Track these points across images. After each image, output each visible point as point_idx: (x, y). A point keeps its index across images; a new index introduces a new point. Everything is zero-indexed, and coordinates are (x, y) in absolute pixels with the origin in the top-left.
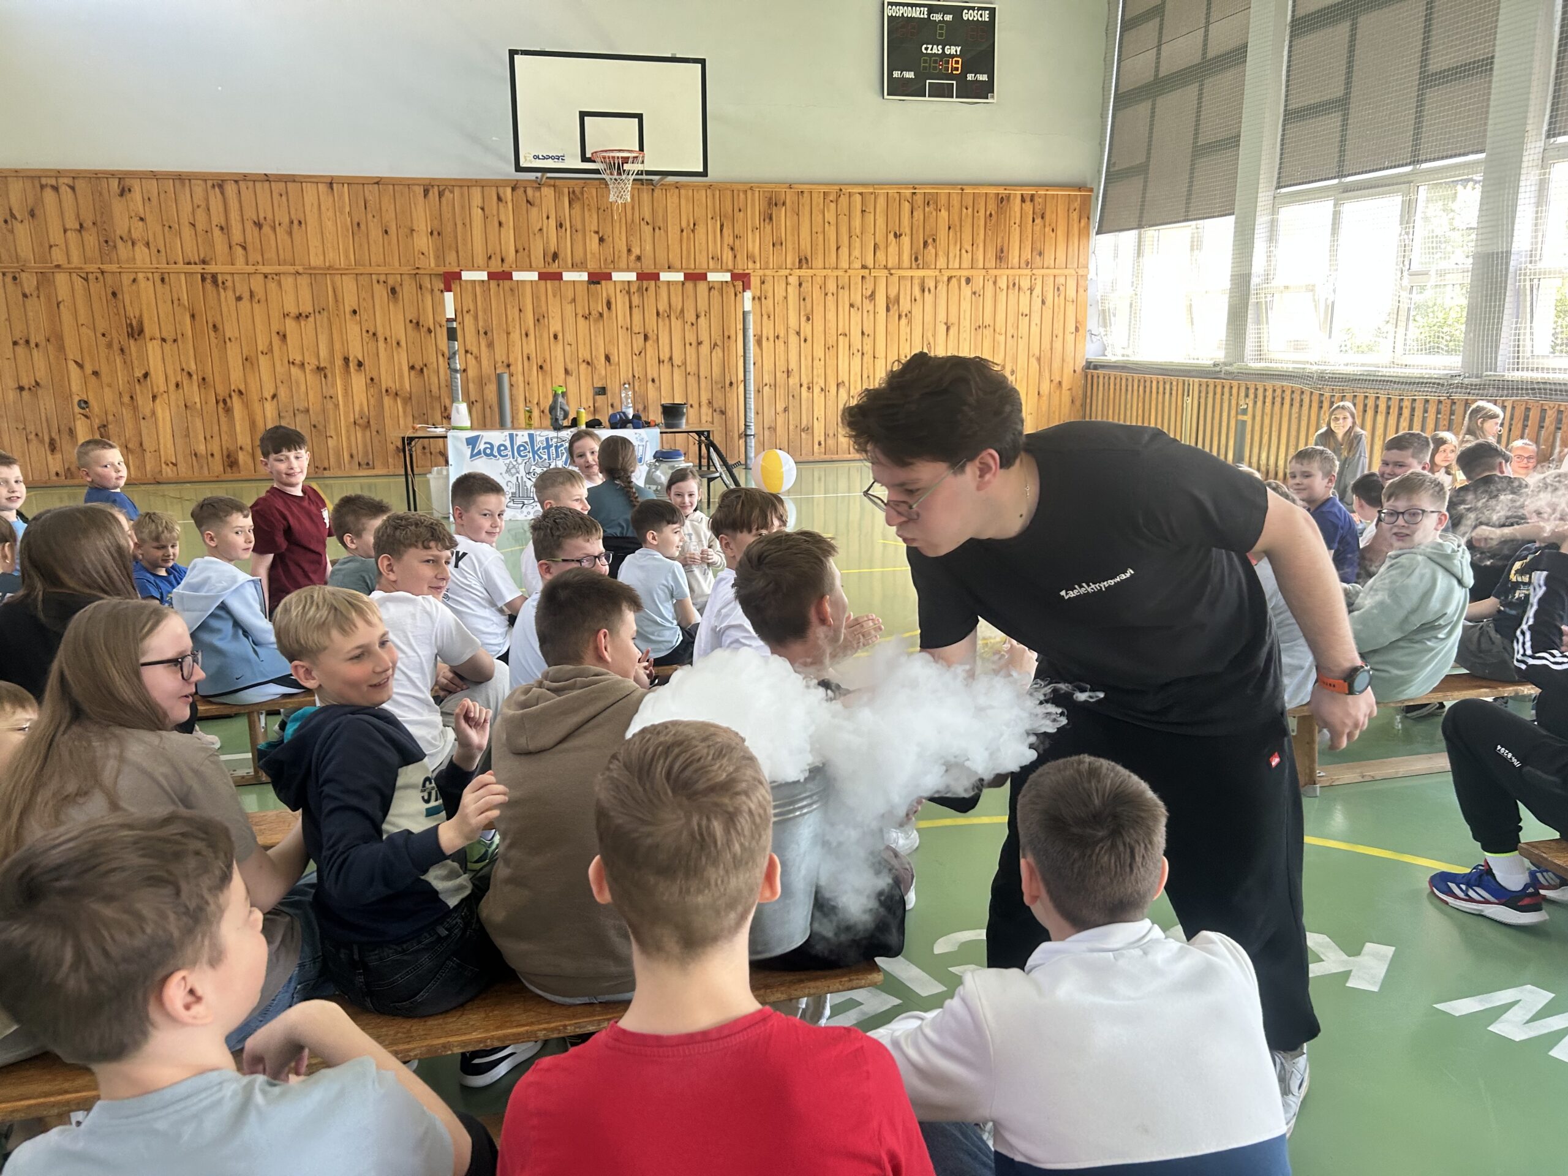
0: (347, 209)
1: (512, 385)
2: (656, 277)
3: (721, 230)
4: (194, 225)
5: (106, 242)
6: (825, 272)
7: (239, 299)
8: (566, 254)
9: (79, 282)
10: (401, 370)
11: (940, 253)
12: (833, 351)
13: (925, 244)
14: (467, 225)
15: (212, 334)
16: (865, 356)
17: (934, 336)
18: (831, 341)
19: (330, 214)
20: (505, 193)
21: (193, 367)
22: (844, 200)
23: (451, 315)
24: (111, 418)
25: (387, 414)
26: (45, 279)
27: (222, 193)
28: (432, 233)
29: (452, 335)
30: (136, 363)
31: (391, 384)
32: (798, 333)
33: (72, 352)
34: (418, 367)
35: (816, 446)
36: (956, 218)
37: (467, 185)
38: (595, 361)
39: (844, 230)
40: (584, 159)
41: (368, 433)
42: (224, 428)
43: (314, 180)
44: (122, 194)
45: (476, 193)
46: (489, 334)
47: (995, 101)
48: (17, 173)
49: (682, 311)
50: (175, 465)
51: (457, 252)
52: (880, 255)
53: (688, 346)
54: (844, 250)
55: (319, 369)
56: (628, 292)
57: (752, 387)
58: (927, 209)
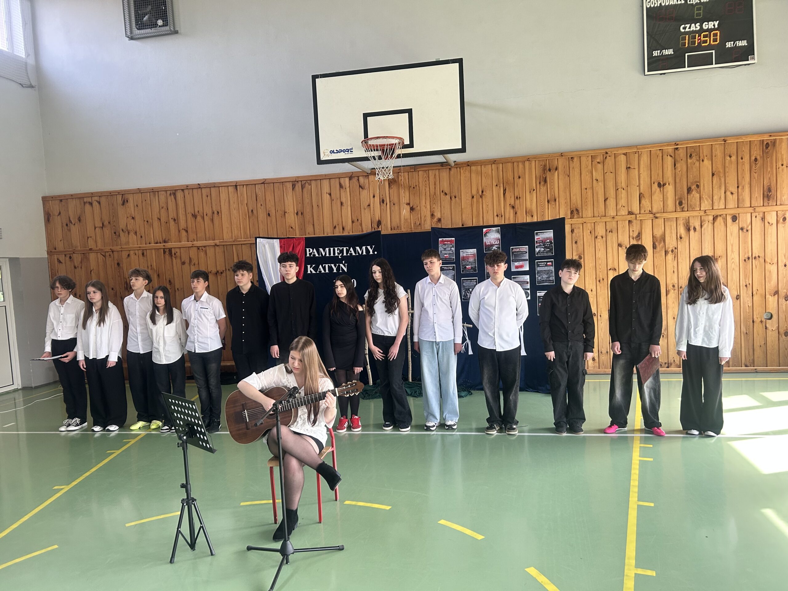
0: (246, 202)
3: (504, 194)
4: (160, 219)
5: (115, 233)
6: (594, 220)
7: (183, 263)
8: (387, 222)
9: (101, 258)
11: (704, 196)
12: (604, 283)
13: (689, 190)
14: (320, 206)
18: (602, 275)
19: (236, 206)
20: (345, 182)
22: (610, 161)
27: (175, 198)
28: (297, 214)
36: (720, 166)
37: (318, 179)
39: (611, 185)
44: (123, 204)
45: (326, 181)
47: (756, 61)
48: (72, 197)
52: (646, 202)
54: (611, 202)
58: (689, 161)
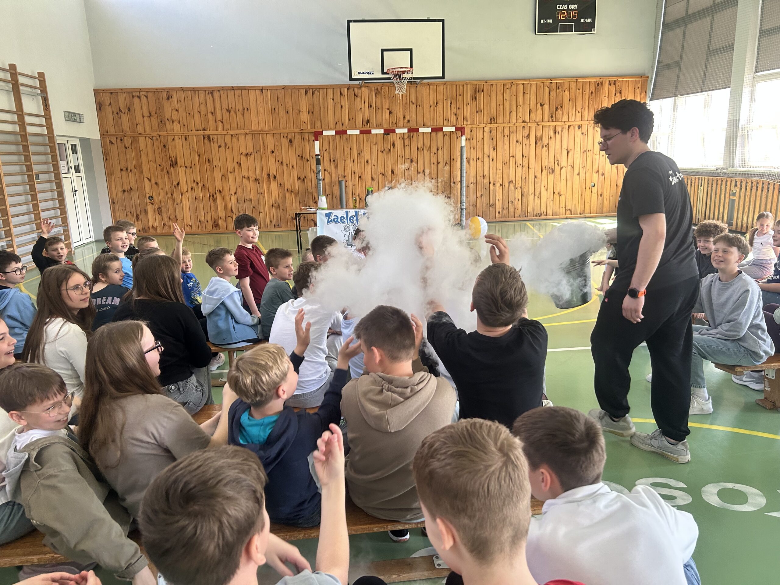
0: (269, 102)
1: (346, 186)
2: (417, 130)
3: (450, 106)
4: (200, 112)
5: (161, 122)
6: (503, 125)
7: (220, 147)
8: (373, 121)
9: (149, 140)
10: (294, 180)
11: (565, 113)
12: (507, 165)
13: (557, 109)
14: (326, 107)
15: (208, 164)
16: (524, 169)
17: (561, 156)
18: (506, 160)
19: (262, 104)
20: (344, 91)
21: (199, 180)
22: (514, 88)
23: (317, 152)
24: (163, 204)
25: (287, 201)
26: (135, 140)
27: (213, 97)
28: (309, 112)
29: (318, 162)
30: (174, 179)
31: (289, 187)
32: (489, 156)
33: (146, 174)
34: (302, 178)
35: (497, 214)
36: (574, 95)
37: (325, 88)
38: (386, 173)
39: (514, 103)
40: (383, 73)
41: (279, 210)
42: (213, 209)
43: (254, 88)
44: (168, 99)
45: (330, 91)
46: (336, 161)
47: (595, 32)
48: (122, 91)
49: (430, 147)
50: (191, 226)
51: (321, 121)
52: (533, 115)
53: (432, 164)
54: (514, 114)
55: (256, 180)
56: (403, 139)
57: (464, 185)
58: (558, 91)
